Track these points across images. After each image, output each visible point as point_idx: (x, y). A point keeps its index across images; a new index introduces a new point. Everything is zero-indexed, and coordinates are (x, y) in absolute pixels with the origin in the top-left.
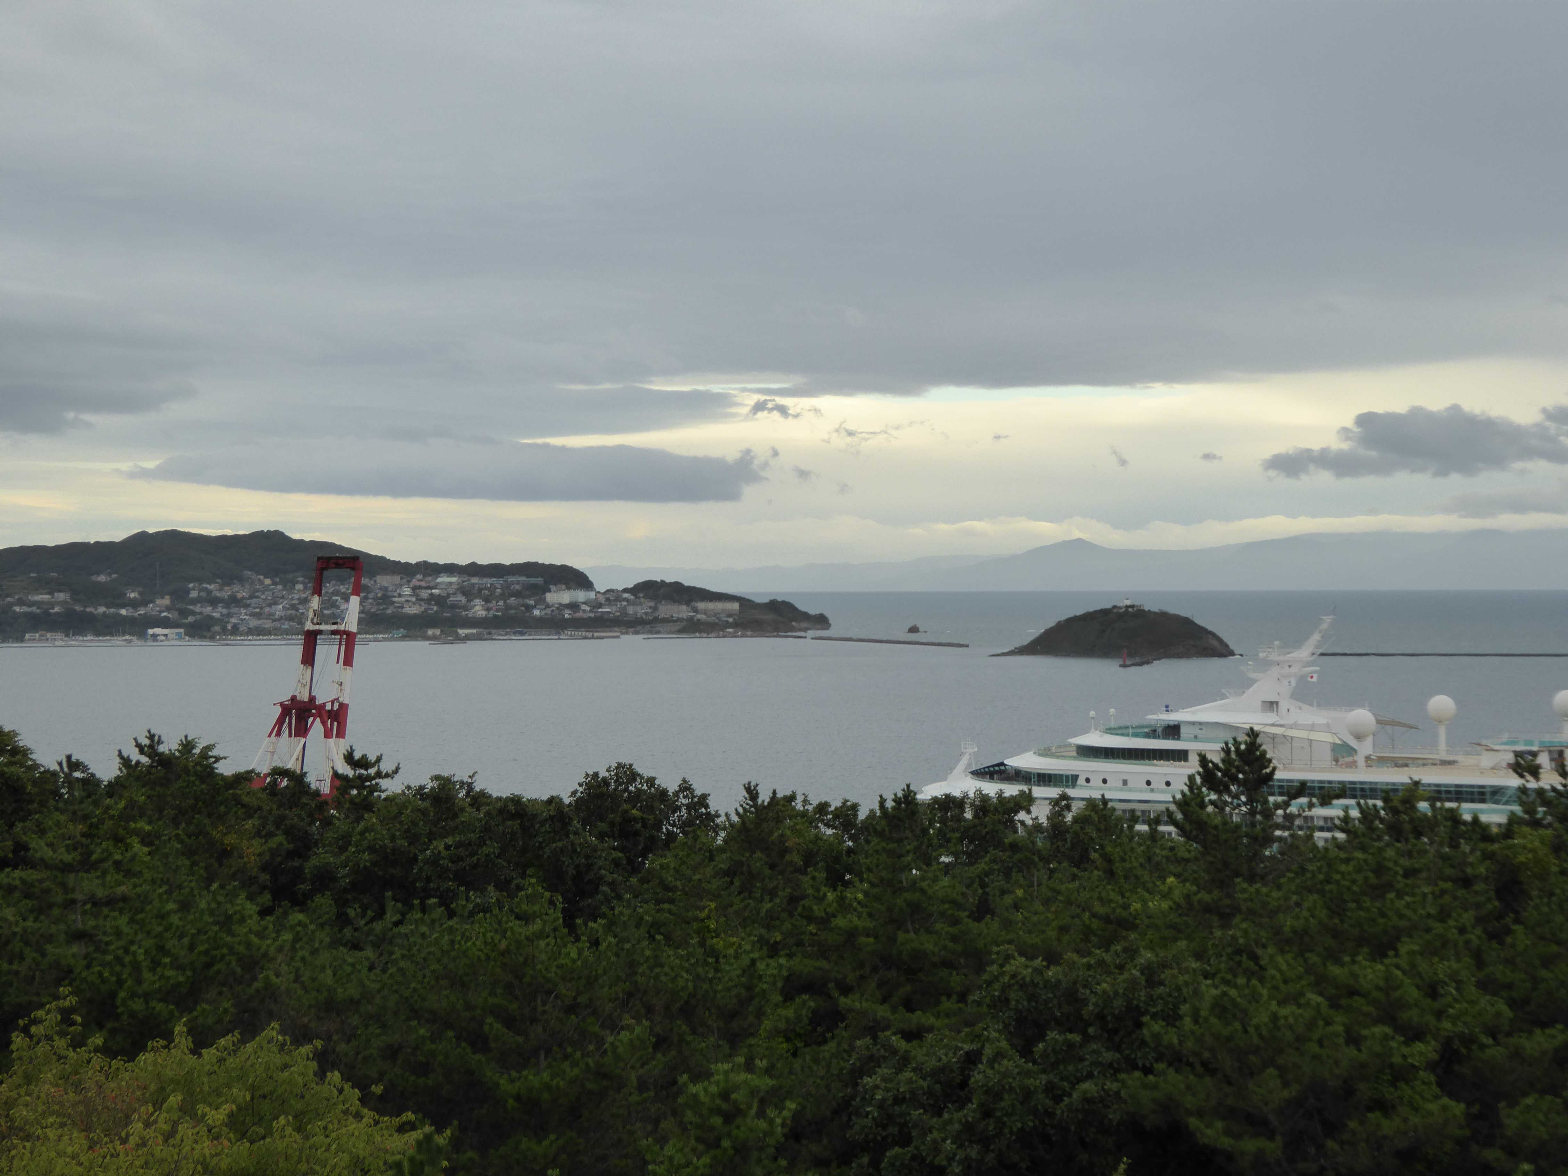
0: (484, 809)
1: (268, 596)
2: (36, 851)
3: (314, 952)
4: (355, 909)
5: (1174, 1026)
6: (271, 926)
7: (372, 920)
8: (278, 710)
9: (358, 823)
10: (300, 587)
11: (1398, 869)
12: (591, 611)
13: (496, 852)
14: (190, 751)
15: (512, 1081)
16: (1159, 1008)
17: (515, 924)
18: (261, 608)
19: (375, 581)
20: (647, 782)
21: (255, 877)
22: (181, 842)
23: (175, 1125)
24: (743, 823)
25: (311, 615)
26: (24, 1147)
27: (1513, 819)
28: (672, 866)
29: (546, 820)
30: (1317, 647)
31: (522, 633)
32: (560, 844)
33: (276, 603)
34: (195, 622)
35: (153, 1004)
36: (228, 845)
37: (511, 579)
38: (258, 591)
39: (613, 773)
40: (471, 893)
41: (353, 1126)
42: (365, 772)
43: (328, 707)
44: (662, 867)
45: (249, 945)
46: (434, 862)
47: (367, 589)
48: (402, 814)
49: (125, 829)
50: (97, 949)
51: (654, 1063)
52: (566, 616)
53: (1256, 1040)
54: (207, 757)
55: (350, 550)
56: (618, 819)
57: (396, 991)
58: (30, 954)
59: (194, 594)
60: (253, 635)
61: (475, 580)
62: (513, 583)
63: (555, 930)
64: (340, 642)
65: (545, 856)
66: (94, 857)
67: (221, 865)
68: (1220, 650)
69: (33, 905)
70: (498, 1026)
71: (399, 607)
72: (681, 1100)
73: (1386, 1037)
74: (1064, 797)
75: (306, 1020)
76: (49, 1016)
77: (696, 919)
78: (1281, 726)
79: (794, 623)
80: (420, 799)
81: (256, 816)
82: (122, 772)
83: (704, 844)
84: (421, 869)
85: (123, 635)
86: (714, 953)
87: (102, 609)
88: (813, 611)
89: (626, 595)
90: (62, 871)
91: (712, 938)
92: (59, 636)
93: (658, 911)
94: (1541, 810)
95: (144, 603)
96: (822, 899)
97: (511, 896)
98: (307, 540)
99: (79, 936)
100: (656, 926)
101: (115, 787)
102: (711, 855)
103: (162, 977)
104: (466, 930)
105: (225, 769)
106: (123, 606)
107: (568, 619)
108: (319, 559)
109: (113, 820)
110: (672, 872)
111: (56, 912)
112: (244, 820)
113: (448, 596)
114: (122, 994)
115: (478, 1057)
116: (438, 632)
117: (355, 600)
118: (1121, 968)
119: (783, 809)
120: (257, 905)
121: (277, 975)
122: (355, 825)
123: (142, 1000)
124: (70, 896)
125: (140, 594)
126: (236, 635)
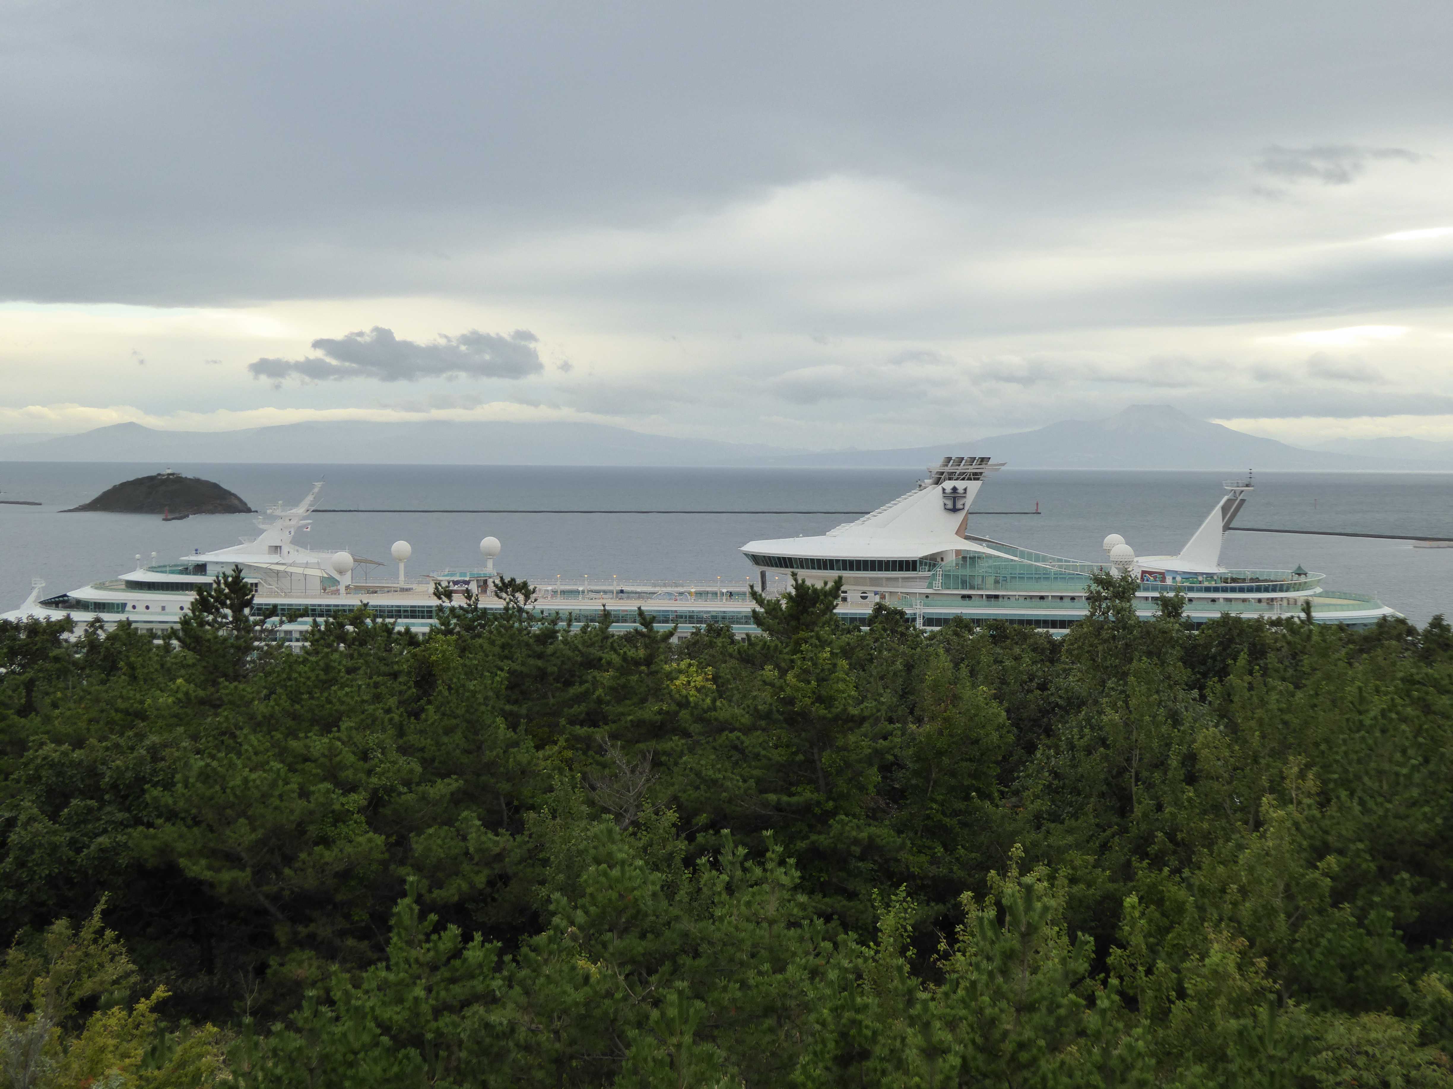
5: (170, 790)
11: (341, 667)
16: (160, 778)
27: (433, 630)
30: (311, 505)
53: (232, 798)
68: (242, 508)
73: (328, 791)
74: (98, 620)
78: (283, 564)
94: (454, 621)
118: (132, 749)
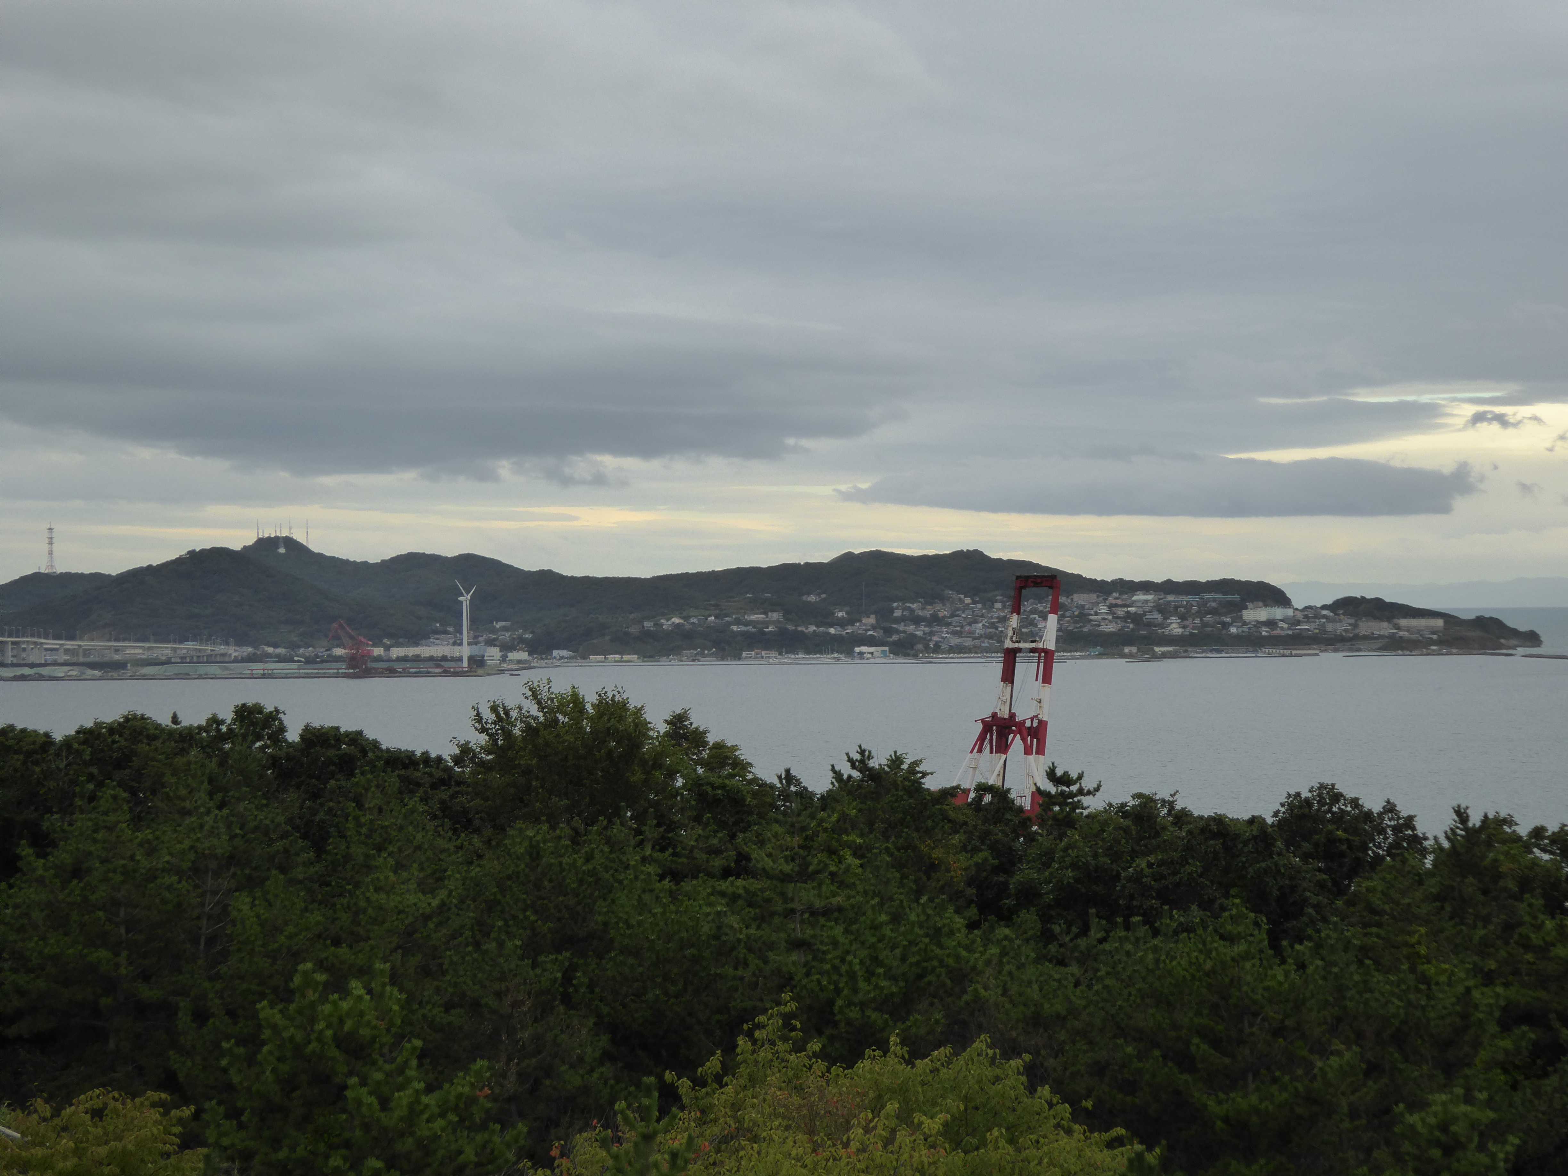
0: (1186, 828)
1: (968, 614)
2: (758, 862)
3: (1020, 967)
4: (1060, 925)
6: (979, 940)
7: (1077, 937)
8: (980, 726)
9: (1061, 840)
10: (998, 605)
12: (1289, 629)
13: (1199, 871)
14: (899, 767)
15: (1220, 1103)
17: (1219, 944)
18: (962, 627)
19: (1072, 600)
20: (1350, 803)
21: (961, 892)
22: (891, 855)
23: (893, 1131)
24: (1453, 847)
25: (1010, 633)
26: (752, 1148)
28: (1380, 889)
29: (1249, 840)
31: (1218, 651)
32: (1263, 865)
33: (976, 622)
34: (899, 640)
35: (869, 1012)
36: (935, 859)
37: (1207, 596)
38: (958, 609)
39: (1315, 794)
40: (1174, 912)
41: (1064, 1139)
42: (1067, 789)
43: (1028, 724)
44: (1368, 890)
45: (958, 958)
46: (1137, 879)
47: (1064, 607)
48: (1104, 831)
49: (838, 841)
50: (815, 958)
51: (1365, 1090)
52: (1264, 633)
54: (915, 773)
55: (1047, 569)
56: (1322, 839)
57: (1103, 1009)
58: (754, 962)
59: (898, 613)
60: (954, 653)
61: (1170, 598)
62: (1208, 601)
63: (1261, 951)
64: (1039, 660)
65: (1249, 876)
66: (811, 868)
67: (929, 879)
69: (755, 914)
70: (1204, 1047)
71: (1096, 625)
72: (1397, 1129)
75: (1014, 1034)
76: (771, 1021)
77: (1406, 944)
79: (1502, 641)
80: (1122, 817)
81: (962, 831)
82: (834, 786)
83: (1413, 867)
84: (1124, 887)
85: (832, 653)
86: (1424, 979)
87: (812, 628)
88: (1523, 628)
89: (1325, 612)
90: (782, 881)
91: (1423, 963)
92: (773, 653)
93: (1365, 935)
95: (851, 622)
96: (1539, 927)
97: (1216, 917)
98: (1005, 558)
99: (798, 945)
100: (1365, 951)
101: (827, 800)
102: (1420, 879)
103: (876, 987)
104: (1171, 948)
105: (932, 784)
106: (832, 625)
107: (1265, 637)
108: (1018, 577)
109: (827, 832)
110: (1379, 895)
111: (777, 920)
112: (950, 834)
113: (1145, 613)
114: (839, 1002)
115: (1185, 1076)
116: (1134, 650)
117: (1053, 619)
119: (1494, 832)
120: (965, 918)
121: (986, 988)
122: (1058, 841)
123: (858, 1008)
124: (790, 906)
125: (847, 613)
126: (938, 653)
